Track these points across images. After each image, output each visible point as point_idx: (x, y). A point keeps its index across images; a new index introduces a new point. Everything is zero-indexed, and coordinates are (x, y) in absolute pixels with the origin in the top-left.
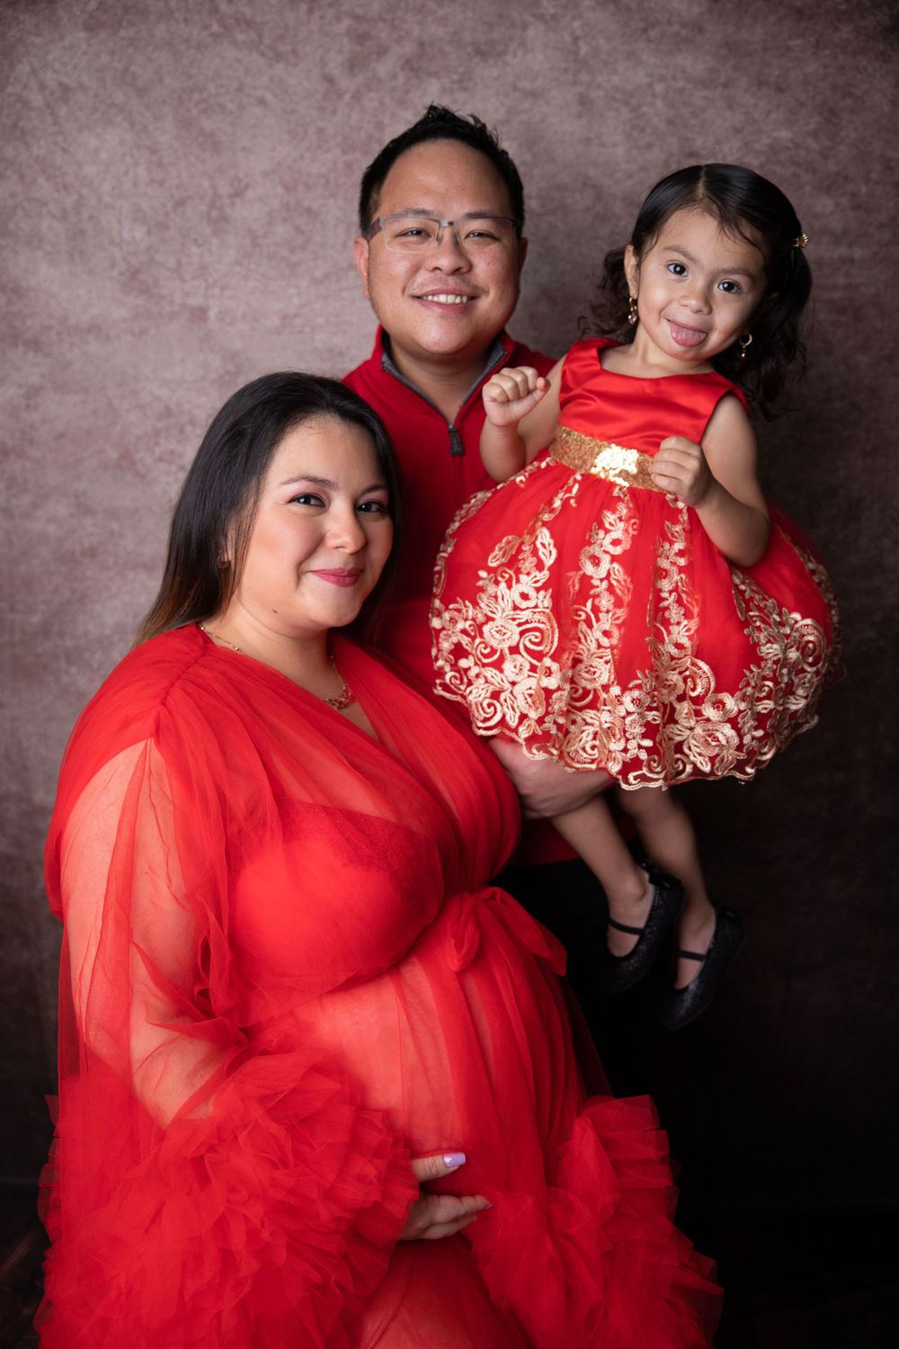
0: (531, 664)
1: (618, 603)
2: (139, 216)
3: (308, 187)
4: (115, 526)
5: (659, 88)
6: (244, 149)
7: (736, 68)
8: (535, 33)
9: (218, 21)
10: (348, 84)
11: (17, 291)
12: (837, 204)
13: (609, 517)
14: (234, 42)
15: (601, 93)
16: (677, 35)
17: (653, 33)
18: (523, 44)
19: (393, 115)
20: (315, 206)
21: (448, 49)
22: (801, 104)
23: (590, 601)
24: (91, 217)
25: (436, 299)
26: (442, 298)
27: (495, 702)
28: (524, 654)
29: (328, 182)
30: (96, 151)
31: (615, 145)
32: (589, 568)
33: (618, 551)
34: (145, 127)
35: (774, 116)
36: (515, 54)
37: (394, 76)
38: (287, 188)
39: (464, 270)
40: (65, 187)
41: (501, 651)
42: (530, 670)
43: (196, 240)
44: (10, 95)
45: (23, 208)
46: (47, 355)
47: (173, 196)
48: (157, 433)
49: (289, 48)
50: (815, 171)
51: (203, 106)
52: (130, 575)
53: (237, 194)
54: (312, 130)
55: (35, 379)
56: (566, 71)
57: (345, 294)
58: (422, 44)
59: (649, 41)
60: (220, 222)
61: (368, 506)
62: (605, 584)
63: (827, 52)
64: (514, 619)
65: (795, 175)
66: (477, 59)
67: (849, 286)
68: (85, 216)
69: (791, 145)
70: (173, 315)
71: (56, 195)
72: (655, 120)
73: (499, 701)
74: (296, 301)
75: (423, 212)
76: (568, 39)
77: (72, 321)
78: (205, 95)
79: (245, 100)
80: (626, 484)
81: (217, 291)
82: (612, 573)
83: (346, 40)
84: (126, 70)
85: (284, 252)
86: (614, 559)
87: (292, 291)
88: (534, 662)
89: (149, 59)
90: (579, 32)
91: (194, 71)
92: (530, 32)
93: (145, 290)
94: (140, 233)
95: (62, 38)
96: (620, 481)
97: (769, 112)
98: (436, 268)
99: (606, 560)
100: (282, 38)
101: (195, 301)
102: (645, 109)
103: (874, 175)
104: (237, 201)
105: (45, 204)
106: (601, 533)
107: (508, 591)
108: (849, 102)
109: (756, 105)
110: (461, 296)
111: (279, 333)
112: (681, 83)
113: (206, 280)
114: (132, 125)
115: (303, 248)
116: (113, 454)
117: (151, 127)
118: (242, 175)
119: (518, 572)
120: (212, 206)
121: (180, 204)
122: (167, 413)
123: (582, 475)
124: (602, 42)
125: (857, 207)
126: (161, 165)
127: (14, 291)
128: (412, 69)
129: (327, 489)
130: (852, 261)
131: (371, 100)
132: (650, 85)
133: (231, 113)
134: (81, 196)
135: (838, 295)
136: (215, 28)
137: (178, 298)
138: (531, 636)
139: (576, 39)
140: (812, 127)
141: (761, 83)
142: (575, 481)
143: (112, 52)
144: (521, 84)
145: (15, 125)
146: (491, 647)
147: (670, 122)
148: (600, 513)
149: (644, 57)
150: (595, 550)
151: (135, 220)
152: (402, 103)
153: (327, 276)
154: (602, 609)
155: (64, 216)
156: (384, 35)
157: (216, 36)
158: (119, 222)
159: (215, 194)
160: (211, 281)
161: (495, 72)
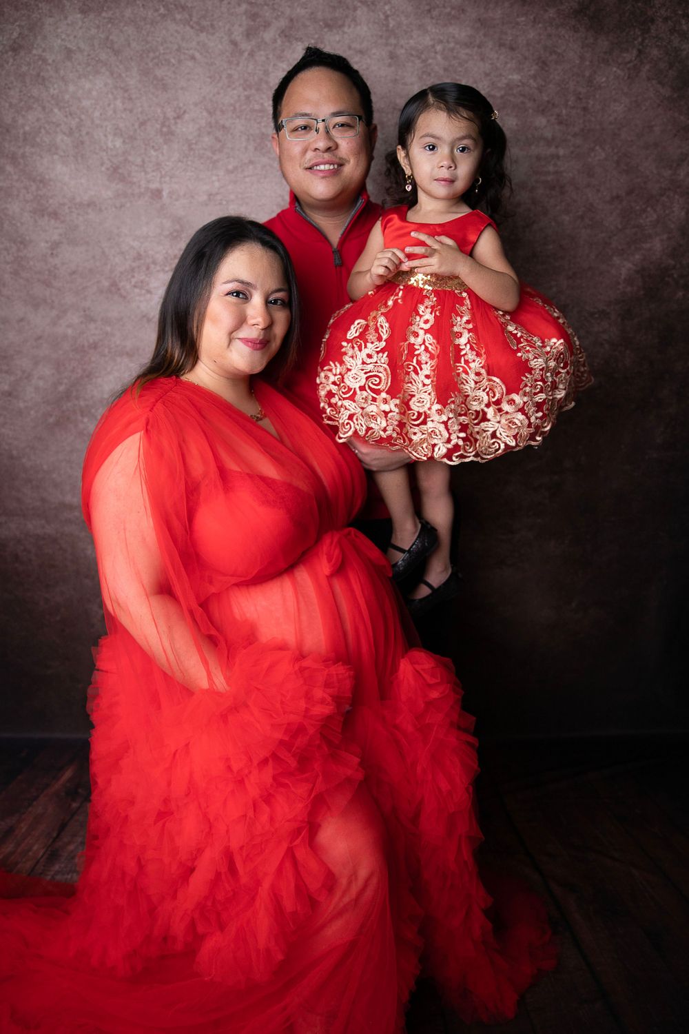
0: (373, 397)
1: (432, 357)
2: (118, 132)
3: (223, 112)
4: (108, 329)
5: (439, 48)
6: (182, 88)
7: (485, 35)
8: (362, 13)
9: (164, 6)
10: (246, 46)
11: (43, 182)
12: (548, 121)
13: (421, 308)
14: (174, 19)
15: (403, 51)
16: (449, 14)
17: (435, 13)
18: (354, 20)
19: (274, 65)
20: (227, 124)
21: (308, 23)
22: (526, 58)
23: (415, 358)
24: (88, 133)
25: (318, 168)
26: (322, 167)
27: (350, 421)
28: (368, 391)
29: (235, 109)
30: (90, 91)
31: (412, 84)
32: (412, 340)
33: (427, 326)
34: (120, 75)
35: (509, 65)
36: (349, 26)
37: (275, 41)
38: (210, 113)
39: (333, 148)
40: (71, 114)
41: (355, 389)
42: (372, 401)
43: (153, 147)
44: (35, 55)
45: (45, 128)
46: (63, 222)
47: (138, 119)
48: (133, 270)
49: (209, 23)
50: (535, 100)
51: (156, 61)
52: (119, 359)
53: (178, 117)
54: (224, 76)
55: (56, 237)
56: (381, 37)
57: (247, 180)
58: (291, 20)
59: (432, 18)
60: (168, 135)
61: (276, 301)
62: (423, 347)
63: (540, 25)
64: (362, 370)
65: (523, 103)
66: (326, 30)
67: (556, 172)
68: (84, 133)
69: (520, 84)
70: (141, 195)
71: (65, 119)
72: (436, 68)
73: (352, 421)
74: (217, 184)
75: (306, 115)
76: (382, 16)
77: (78, 200)
78: (157, 54)
79: (182, 57)
80: (431, 288)
81: (167, 179)
82: (426, 340)
83: (244, 18)
84: (107, 38)
85: (209, 154)
86: (426, 331)
87: (214, 178)
88: (374, 395)
89: (121, 31)
90: (389, 12)
91: (150, 39)
92: (359, 12)
93: (123, 179)
94: (118, 143)
95: (66, 18)
96: (427, 287)
97: (506, 63)
98: (316, 149)
99: (421, 333)
100: (204, 17)
101: (154, 186)
102: (430, 61)
103: (570, 103)
104: (178, 121)
105: (58, 125)
106: (418, 318)
107: (359, 353)
108: (554, 57)
109: (498, 59)
110: (334, 165)
111: (207, 205)
112: (452, 45)
113: (161, 172)
114: (112, 74)
115: (220, 151)
116: (106, 284)
117: (124, 75)
118: (181, 105)
119: (366, 342)
120: (163, 125)
121: (143, 124)
122: (139, 257)
123: (404, 286)
124: (403, 18)
125: (560, 123)
126: (130, 99)
127: (41, 181)
128: (286, 36)
129: (250, 289)
130: (558, 157)
131: (261, 56)
132: (433, 46)
133: (174, 65)
134: (82, 120)
135: (549, 178)
136: (162, 10)
137: (143, 183)
138: (373, 380)
139: (387, 17)
140: (532, 72)
141: (501, 45)
142: (400, 290)
143: (98, 27)
144: (354, 45)
145: (38, 75)
146: (348, 387)
147: (446, 70)
148: (416, 305)
149: (429, 28)
150: (415, 328)
151: (115, 135)
152: (280, 58)
153: (236, 168)
154: (423, 362)
155: (71, 133)
156: (267, 14)
157: (163, 16)
158: (106, 136)
159: (165, 117)
160: (163, 173)
161: (337, 38)
